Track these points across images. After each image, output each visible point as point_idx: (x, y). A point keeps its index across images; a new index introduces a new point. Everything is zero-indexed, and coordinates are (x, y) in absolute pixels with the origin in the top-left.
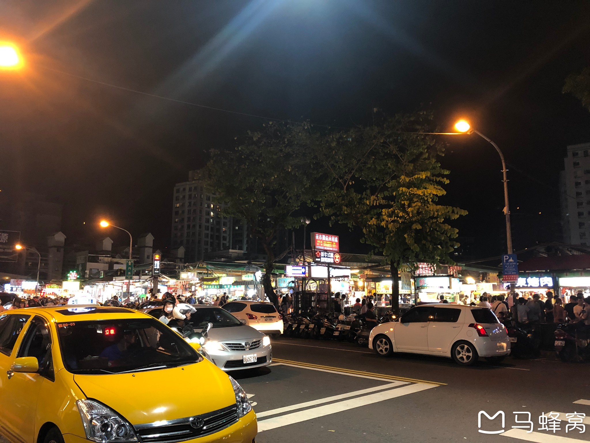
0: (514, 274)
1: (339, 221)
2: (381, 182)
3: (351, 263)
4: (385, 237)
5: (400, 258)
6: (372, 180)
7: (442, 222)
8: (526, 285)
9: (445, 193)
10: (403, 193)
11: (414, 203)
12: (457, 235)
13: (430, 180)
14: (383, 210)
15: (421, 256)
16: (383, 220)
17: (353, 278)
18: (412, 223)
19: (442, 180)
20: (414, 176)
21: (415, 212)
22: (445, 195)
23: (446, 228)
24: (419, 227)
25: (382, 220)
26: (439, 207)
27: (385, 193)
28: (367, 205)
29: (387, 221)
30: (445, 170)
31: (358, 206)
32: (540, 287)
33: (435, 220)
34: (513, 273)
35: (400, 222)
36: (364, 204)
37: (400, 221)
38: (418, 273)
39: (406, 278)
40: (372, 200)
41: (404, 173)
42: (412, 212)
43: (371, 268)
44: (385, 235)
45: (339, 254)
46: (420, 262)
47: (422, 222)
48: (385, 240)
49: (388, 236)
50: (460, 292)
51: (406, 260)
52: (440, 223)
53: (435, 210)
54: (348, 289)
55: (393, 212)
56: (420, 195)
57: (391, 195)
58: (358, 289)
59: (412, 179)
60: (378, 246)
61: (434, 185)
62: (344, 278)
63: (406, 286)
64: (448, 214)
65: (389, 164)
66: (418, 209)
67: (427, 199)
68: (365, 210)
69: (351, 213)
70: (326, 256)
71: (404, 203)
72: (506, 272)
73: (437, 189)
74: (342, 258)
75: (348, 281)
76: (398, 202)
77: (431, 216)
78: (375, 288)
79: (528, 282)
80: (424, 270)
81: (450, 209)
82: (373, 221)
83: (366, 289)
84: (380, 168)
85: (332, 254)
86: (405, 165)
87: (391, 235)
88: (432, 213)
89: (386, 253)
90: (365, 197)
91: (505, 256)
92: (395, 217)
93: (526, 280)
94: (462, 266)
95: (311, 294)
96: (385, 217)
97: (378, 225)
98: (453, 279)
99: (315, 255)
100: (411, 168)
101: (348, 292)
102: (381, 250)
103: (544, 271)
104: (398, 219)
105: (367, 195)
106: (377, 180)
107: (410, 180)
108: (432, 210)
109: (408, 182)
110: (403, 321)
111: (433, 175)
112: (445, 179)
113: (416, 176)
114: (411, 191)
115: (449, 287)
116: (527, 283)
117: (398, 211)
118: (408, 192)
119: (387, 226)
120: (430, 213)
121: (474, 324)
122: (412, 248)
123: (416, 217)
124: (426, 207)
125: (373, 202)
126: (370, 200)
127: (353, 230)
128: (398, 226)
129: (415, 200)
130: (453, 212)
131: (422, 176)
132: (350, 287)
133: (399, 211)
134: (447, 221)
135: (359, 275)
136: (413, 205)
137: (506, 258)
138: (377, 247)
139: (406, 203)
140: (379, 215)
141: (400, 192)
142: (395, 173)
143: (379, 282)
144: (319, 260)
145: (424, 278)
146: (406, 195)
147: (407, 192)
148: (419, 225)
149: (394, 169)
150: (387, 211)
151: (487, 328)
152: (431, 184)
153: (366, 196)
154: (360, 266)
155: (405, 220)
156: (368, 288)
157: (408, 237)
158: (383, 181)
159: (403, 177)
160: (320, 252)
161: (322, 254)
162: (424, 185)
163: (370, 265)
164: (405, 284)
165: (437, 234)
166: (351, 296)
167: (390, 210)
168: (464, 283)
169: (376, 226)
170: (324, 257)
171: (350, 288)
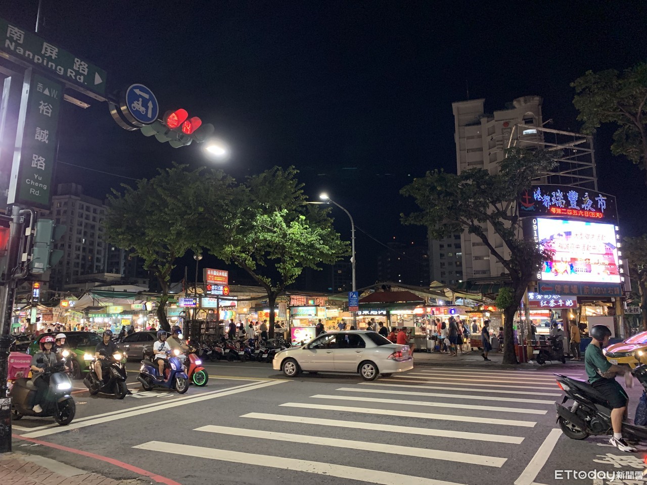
8: (369, 313)
34: (355, 305)
38: (293, 303)
39: (282, 307)
45: (228, 287)
46: (294, 295)
62: (232, 307)
70: (216, 289)
72: (351, 304)
74: (230, 290)
80: (297, 301)
85: (222, 287)
91: (351, 293)
95: (202, 322)
98: (318, 308)
99: (206, 287)
144: (210, 292)
145: (297, 308)
160: (211, 286)
161: (213, 287)
164: (282, 313)
170: (215, 290)
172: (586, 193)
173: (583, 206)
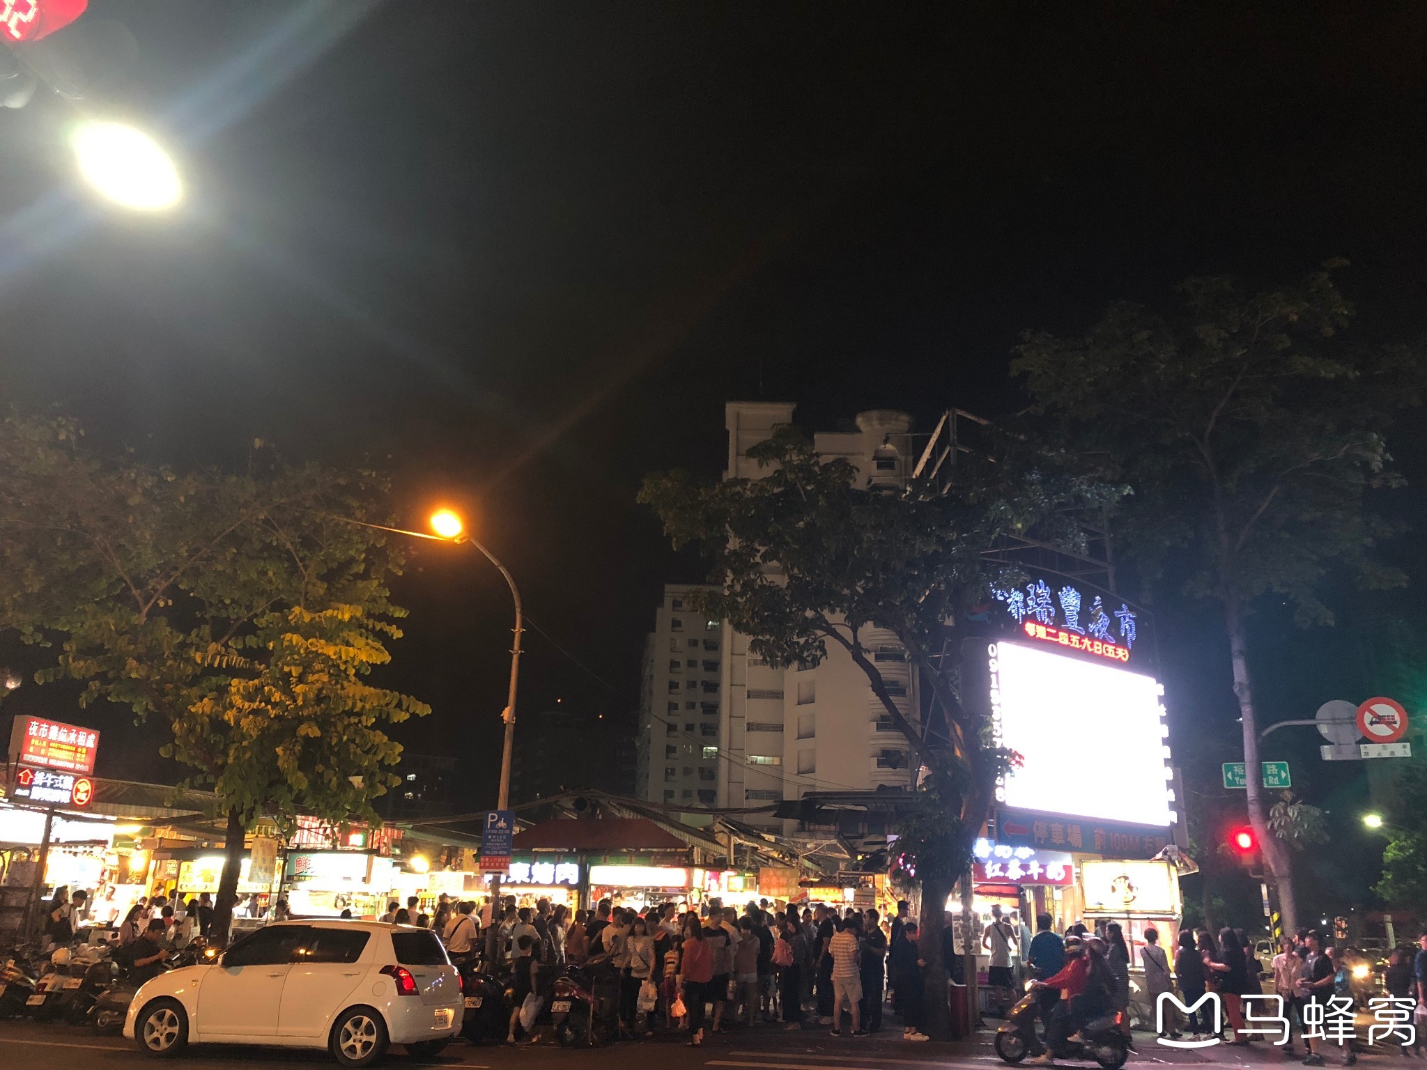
0: (502, 855)
1: (109, 694)
2: (243, 612)
3: (122, 807)
4: (227, 747)
5: (255, 802)
6: (222, 601)
7: (369, 725)
8: (527, 880)
9: (387, 658)
10: (292, 649)
11: (314, 673)
12: (399, 759)
13: (361, 626)
14: (235, 682)
15: (308, 802)
16: (232, 706)
17: (120, 846)
18: (300, 720)
19: (387, 629)
20: (324, 612)
21: (311, 695)
22: (387, 663)
23: (377, 740)
24: (315, 732)
25: (227, 705)
26: (369, 690)
27: (246, 640)
28: (195, 663)
29: (240, 710)
30: (398, 608)
31: (170, 662)
32: (553, 884)
33: (354, 720)
34: (501, 853)
35: (272, 716)
36: (189, 660)
37: (273, 713)
38: (297, 841)
39: (264, 852)
40: (211, 653)
41: (302, 600)
42: (305, 695)
43: (177, 823)
44: (228, 742)
45: (91, 781)
46: (306, 815)
47: (324, 722)
48: (227, 755)
49: (235, 746)
50: (389, 891)
51: (273, 809)
52: (366, 727)
53: (357, 697)
54: (98, 878)
55: (259, 689)
56: (329, 657)
57: (261, 645)
58: (127, 877)
59: (319, 617)
60: (205, 768)
61: (367, 638)
62: (92, 847)
63: (261, 874)
64: (385, 708)
65: (271, 573)
66: (320, 690)
67: (346, 669)
68: (188, 676)
69: (148, 678)
70: (50, 782)
71: (291, 671)
72: (488, 849)
73: (372, 647)
74: (97, 791)
75: (100, 856)
76: (276, 665)
77: (347, 709)
78: (177, 878)
79: (533, 873)
80: (313, 834)
81: (393, 697)
82: (205, 706)
83: (150, 879)
84: (246, 578)
85: (69, 780)
86: (307, 583)
87: (245, 743)
88: (350, 703)
89: (223, 788)
90: (194, 642)
91: (490, 815)
92: (260, 702)
93: (530, 869)
94: (404, 829)
96: (238, 701)
97: (214, 716)
98: (376, 859)
99: (15, 777)
100: (321, 592)
101: (94, 886)
102: (211, 779)
103: (567, 850)
104: (269, 707)
105: (201, 639)
106: (234, 605)
107: (312, 619)
108: (351, 695)
109: (307, 624)
110: (227, 963)
111: (369, 615)
112: (394, 626)
113: (329, 613)
114: (311, 644)
115: (364, 879)
116: (530, 876)
117: (270, 690)
118: (305, 646)
119: (237, 722)
120: (345, 702)
121: (392, 967)
122: (289, 782)
123: (310, 709)
124: (339, 686)
125: (213, 658)
126: (207, 652)
127: (144, 721)
128: (266, 724)
129: (317, 666)
130: (399, 705)
131: (343, 614)
132: (105, 871)
133: (274, 689)
134: (383, 724)
135: (138, 839)
136: (311, 678)
137: (493, 817)
138: (201, 772)
139: (295, 671)
140: (223, 691)
141: (286, 644)
142: (282, 596)
143: (191, 860)
144: (26, 793)
145: (308, 855)
146: (299, 654)
147: (301, 647)
148: (316, 728)
149: (280, 587)
150: (243, 684)
151: (420, 976)
152: (361, 636)
153: (196, 640)
154: (147, 816)
155: (284, 712)
156: (157, 877)
157: (284, 753)
158: (249, 608)
159: (297, 610)
160: (34, 771)
161: (40, 777)
162: (345, 634)
163: (175, 814)
164: (260, 868)
165: (355, 753)
166: (101, 896)
167: (251, 682)
168: (405, 869)
169: (209, 716)
170: (45, 785)
171: (103, 874)
172: (1098, 598)
173: (1092, 626)
